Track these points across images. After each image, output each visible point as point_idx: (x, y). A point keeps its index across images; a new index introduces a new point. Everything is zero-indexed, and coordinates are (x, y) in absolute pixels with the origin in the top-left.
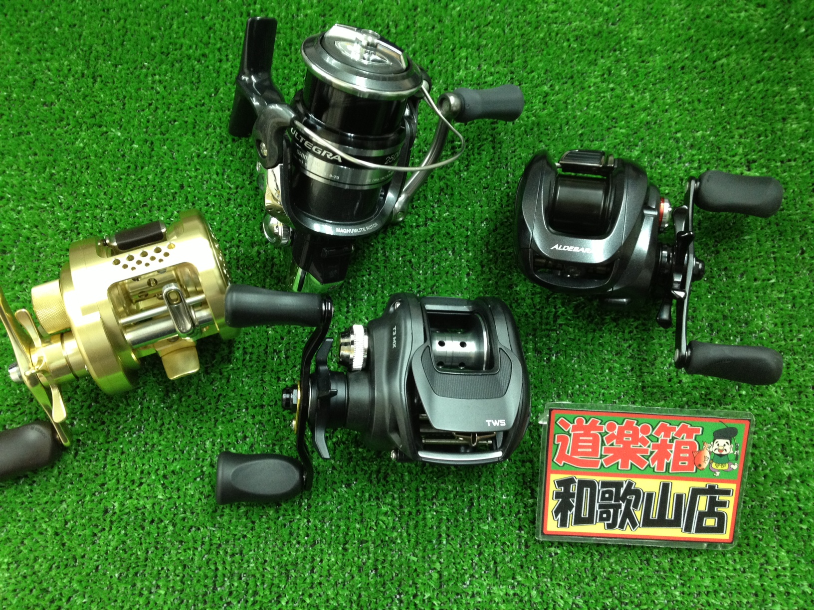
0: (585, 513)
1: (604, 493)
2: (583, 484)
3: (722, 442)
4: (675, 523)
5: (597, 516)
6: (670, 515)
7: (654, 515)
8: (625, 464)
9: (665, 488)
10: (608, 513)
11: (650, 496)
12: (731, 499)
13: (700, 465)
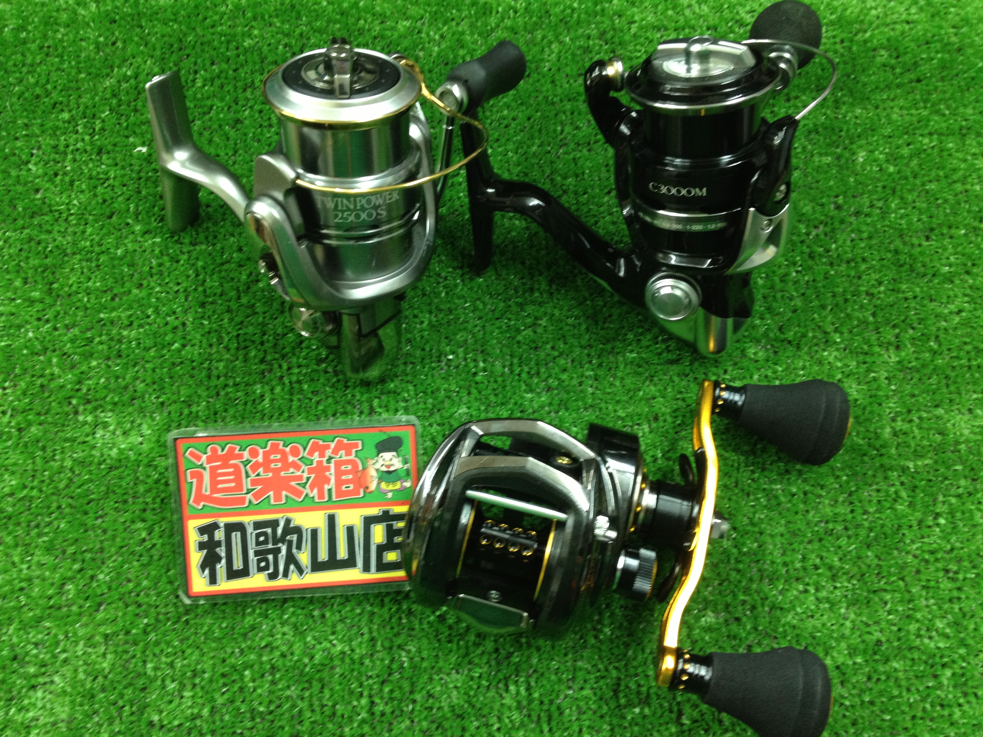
0: (238, 564)
1: (258, 536)
2: (230, 528)
3: (387, 456)
4: (350, 563)
5: (253, 566)
6: (342, 553)
7: (323, 555)
8: (278, 497)
9: (332, 520)
10: (267, 561)
11: (314, 533)
13: (367, 488)
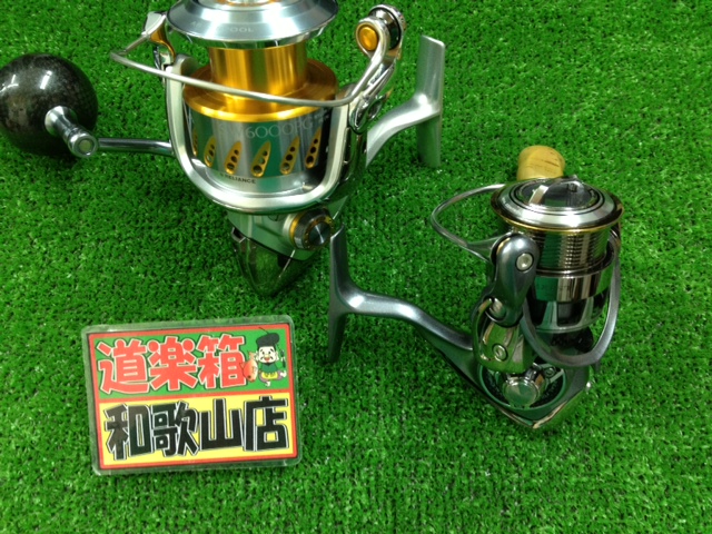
0: (141, 442)
1: (157, 418)
2: (134, 410)
3: (266, 349)
4: (235, 442)
5: (153, 444)
6: (229, 434)
7: (212, 435)
8: (174, 385)
9: (220, 405)
10: (165, 439)
11: (205, 415)
12: (287, 409)
13: (249, 377)
